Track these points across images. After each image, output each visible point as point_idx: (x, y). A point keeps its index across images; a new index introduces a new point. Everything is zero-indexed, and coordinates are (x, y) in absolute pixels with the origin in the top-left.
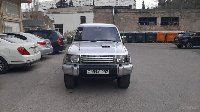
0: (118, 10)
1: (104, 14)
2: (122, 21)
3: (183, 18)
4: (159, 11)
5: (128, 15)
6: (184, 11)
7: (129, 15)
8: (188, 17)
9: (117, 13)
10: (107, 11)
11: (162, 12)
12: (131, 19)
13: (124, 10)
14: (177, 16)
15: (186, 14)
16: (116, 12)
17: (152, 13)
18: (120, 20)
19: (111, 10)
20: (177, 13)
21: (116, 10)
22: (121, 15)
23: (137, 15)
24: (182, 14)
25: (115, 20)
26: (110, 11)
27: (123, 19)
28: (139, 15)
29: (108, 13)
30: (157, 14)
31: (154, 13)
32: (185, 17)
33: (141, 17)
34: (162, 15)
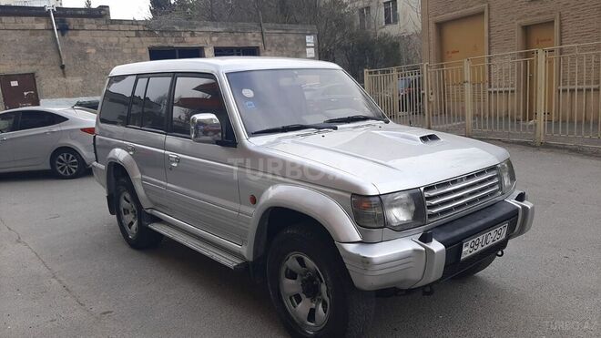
0: (72, 22)
1: (14, 36)
2: (92, 58)
3: (268, 48)
4: (207, 29)
5: (111, 40)
6: (268, 29)
7: (114, 40)
8: (280, 45)
9: (70, 32)
10: (28, 22)
11: (216, 30)
12: (125, 51)
13: (93, 20)
14: (253, 44)
15: (274, 38)
16: (64, 29)
17: (188, 35)
18: (84, 56)
19: (44, 19)
20: (254, 36)
21: (63, 21)
22: (83, 37)
23: (142, 39)
24: (266, 39)
25: (64, 57)
26: (41, 22)
27: (93, 51)
28: (149, 39)
29: (34, 31)
30: (200, 36)
31: (193, 34)
32: (272, 45)
33: (155, 44)
34: (215, 39)
